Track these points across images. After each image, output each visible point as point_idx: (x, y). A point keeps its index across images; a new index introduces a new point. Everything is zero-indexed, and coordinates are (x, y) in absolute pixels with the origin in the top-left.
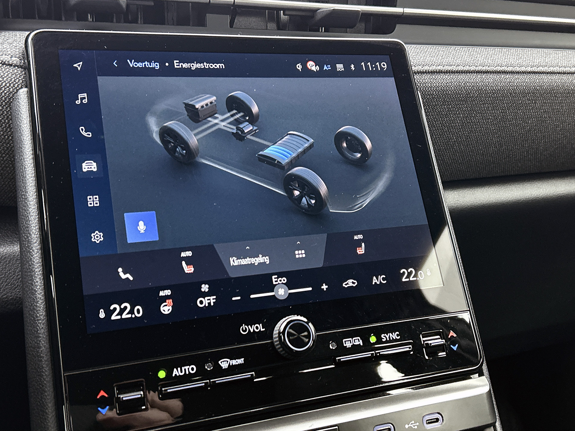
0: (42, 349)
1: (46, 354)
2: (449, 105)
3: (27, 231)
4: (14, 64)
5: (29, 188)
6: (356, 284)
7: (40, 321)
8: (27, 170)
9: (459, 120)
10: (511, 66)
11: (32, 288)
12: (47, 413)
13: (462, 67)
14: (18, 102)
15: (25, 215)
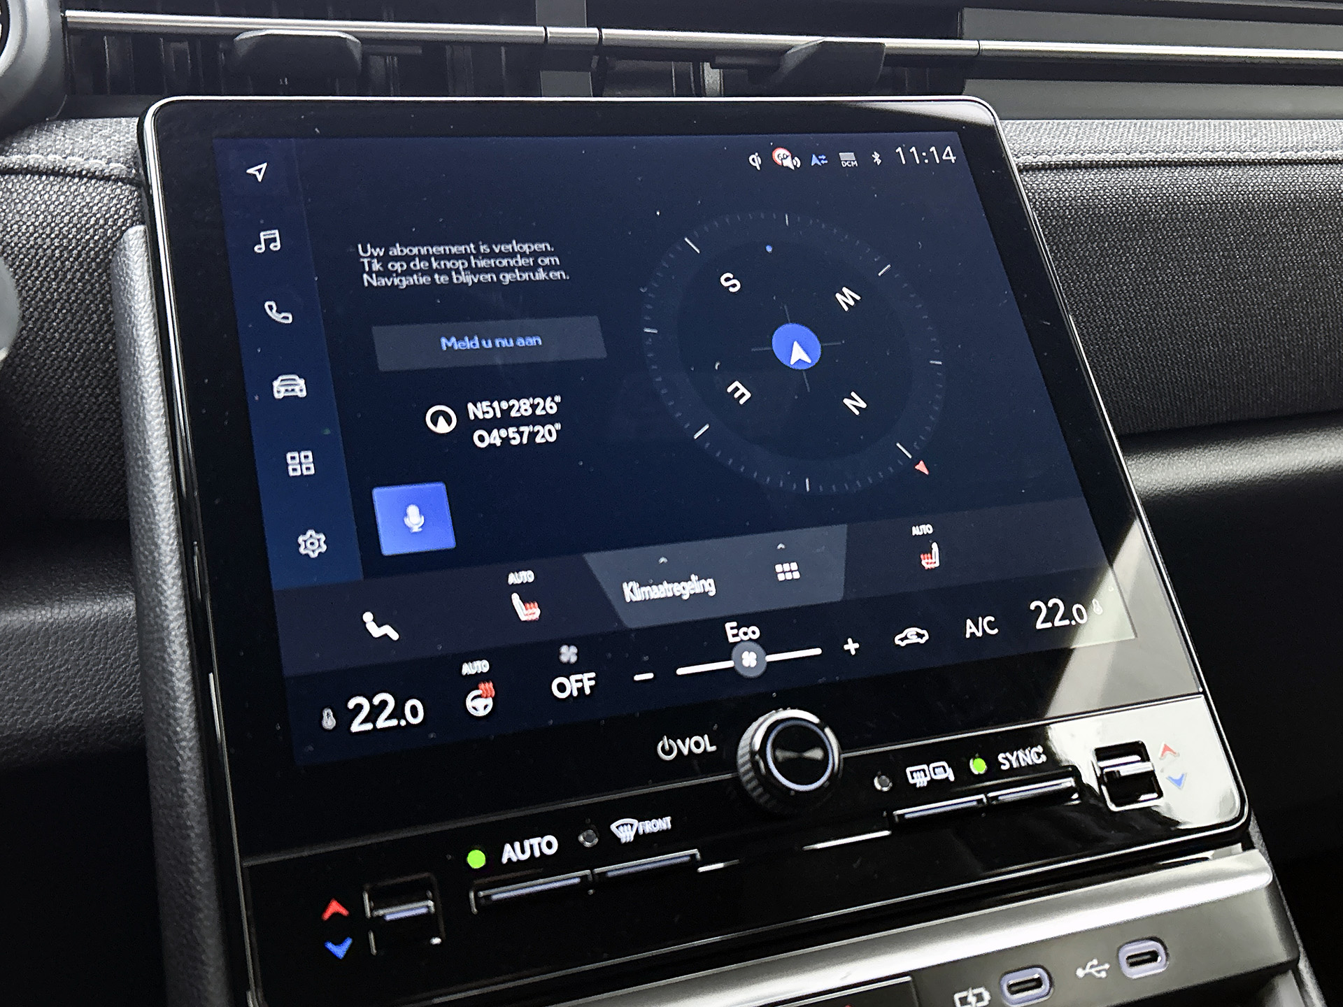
0: (188, 809)
1: (199, 819)
2: (1102, 241)
3: (149, 538)
4: (113, 177)
5: (152, 443)
6: (926, 637)
7: (185, 744)
8: (147, 403)
9: (1129, 278)
11: (163, 668)
12: (203, 963)
13: (1125, 154)
14: (125, 256)
15: (145, 502)
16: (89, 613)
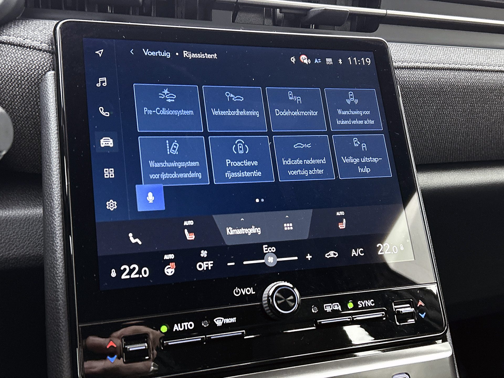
0: (60, 303)
1: (63, 306)
3: (50, 197)
5: (53, 160)
6: (337, 255)
7: (59, 278)
8: (52, 144)
10: (481, 65)
11: (53, 248)
12: (62, 359)
13: (437, 64)
14: (46, 83)
15: (49, 183)
16: (23, 214)
